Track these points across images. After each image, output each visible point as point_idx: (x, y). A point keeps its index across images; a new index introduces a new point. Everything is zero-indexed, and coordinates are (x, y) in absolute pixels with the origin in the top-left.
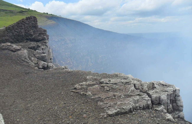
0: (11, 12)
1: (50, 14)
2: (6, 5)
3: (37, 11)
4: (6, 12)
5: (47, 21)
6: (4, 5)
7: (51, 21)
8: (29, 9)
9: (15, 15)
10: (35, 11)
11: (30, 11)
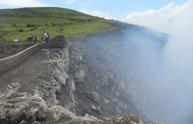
0: (82, 21)
1: (115, 21)
2: (79, 15)
3: (104, 19)
4: (78, 21)
5: (110, 27)
6: (77, 15)
7: (114, 28)
8: (97, 17)
9: (85, 23)
10: (102, 18)
11: (97, 18)
